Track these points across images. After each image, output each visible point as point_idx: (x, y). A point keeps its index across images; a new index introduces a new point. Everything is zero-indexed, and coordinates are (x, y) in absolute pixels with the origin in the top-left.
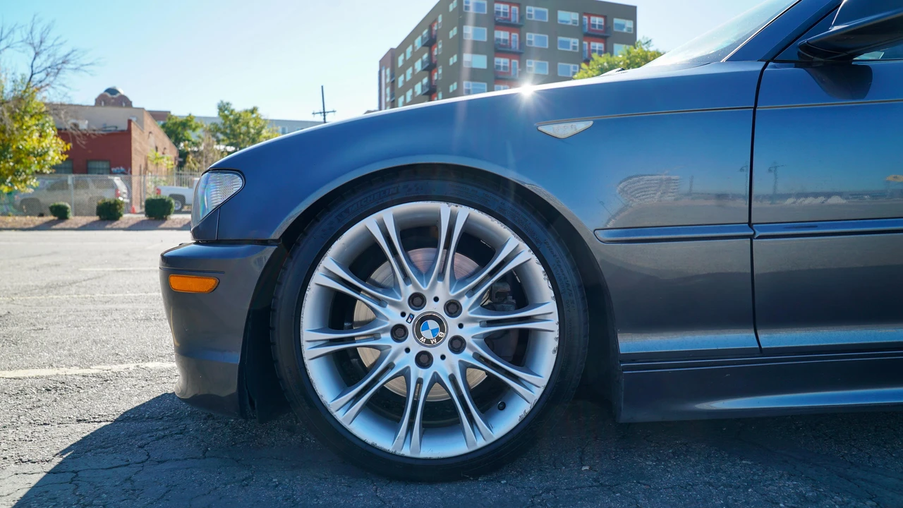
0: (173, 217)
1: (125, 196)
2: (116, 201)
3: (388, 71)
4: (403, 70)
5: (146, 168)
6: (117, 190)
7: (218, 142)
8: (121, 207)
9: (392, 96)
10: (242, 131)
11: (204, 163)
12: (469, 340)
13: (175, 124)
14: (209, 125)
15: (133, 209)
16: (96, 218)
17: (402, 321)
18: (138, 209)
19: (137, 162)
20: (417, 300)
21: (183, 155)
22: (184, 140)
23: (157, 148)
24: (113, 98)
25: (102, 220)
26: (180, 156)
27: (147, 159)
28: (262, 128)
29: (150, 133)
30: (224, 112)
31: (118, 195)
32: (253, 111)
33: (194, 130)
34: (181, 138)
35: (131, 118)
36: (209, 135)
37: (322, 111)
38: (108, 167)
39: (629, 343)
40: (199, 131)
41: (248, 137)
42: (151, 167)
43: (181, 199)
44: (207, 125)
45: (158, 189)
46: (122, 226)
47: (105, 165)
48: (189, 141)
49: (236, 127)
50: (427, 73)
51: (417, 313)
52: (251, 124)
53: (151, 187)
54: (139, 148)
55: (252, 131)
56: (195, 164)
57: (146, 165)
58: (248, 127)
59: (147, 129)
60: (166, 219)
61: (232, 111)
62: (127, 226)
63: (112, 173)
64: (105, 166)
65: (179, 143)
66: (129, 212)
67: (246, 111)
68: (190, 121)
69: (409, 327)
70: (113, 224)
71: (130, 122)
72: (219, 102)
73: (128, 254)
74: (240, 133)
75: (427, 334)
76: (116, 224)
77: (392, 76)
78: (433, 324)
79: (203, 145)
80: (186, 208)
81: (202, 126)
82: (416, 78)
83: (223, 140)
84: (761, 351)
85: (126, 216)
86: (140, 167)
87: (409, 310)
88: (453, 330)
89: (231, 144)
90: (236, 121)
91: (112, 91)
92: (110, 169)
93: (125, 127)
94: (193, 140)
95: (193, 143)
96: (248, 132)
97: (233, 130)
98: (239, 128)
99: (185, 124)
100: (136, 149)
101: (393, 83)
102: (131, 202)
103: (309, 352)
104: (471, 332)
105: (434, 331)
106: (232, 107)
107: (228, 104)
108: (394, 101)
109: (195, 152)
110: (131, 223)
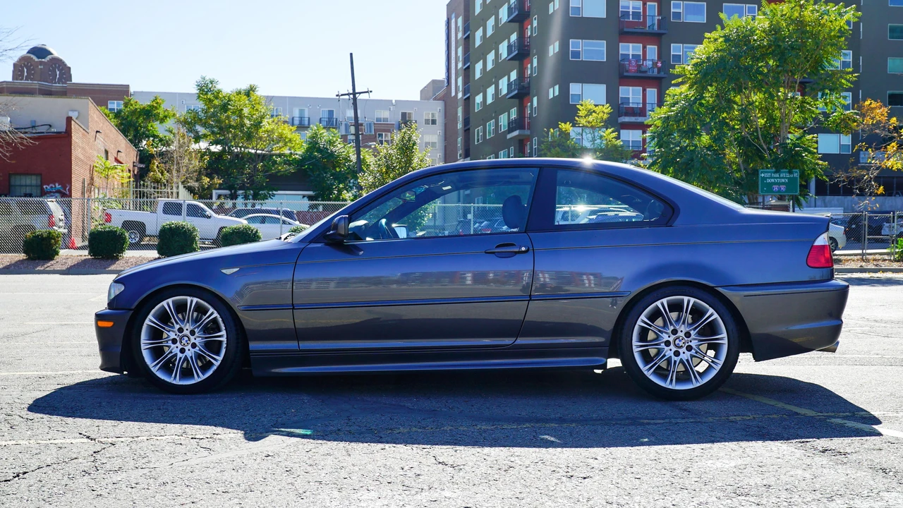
0: (129, 254)
1: (61, 224)
2: (50, 233)
3: (460, 20)
4: (482, 21)
5: (92, 184)
6: (51, 216)
7: (197, 139)
8: (56, 242)
9: (466, 60)
10: (232, 123)
11: (174, 173)
12: (198, 344)
13: (134, 112)
14: (184, 112)
15: (73, 243)
16: (22, 256)
17: (176, 337)
18: (79, 243)
19: (79, 174)
20: (181, 330)
21: (145, 158)
22: (148, 137)
23: (107, 152)
24: (41, 63)
25: (30, 259)
26: (141, 161)
27: (92, 169)
28: (262, 117)
29: (97, 132)
30: (206, 94)
31: (52, 224)
32: (249, 93)
33: (162, 121)
34: (144, 133)
35: (71, 114)
36: (183, 130)
37: (351, 92)
38: (39, 183)
39: (253, 345)
40: (170, 123)
41: (241, 131)
42: (97, 181)
43: (139, 227)
44: (182, 113)
45: (107, 214)
46: (58, 267)
47: (33, 180)
48: (155, 136)
49: (223, 117)
50: (516, 25)
51: (180, 334)
52: (246, 111)
53: (97, 209)
54: (81, 157)
55: (247, 122)
56: (162, 174)
57: (92, 179)
58: (241, 116)
59: (93, 127)
60: (117, 259)
61: (219, 92)
62: (64, 268)
63: (43, 193)
64: (34, 182)
65: (140, 141)
66: (67, 247)
67: (239, 93)
68: (156, 108)
69: (178, 339)
70: (46, 266)
71: (69, 120)
72: (199, 79)
73: (69, 308)
74: (230, 126)
75: (184, 342)
76: (50, 265)
77: (466, 29)
78: (186, 338)
79: (176, 143)
80: (146, 241)
81: (174, 115)
82: (501, 33)
83: (205, 136)
84: (301, 351)
85: (63, 252)
86: (83, 183)
87: (178, 333)
88: (193, 340)
89: (216, 142)
90: (224, 108)
91: (40, 52)
92: (41, 186)
93: (63, 129)
94: (161, 135)
95: (161, 140)
96: (243, 125)
97: (219, 121)
98: (228, 117)
99: (149, 113)
100: (77, 158)
101: (468, 40)
102: (70, 231)
103: (143, 347)
104: (198, 341)
105: (186, 341)
106: (219, 87)
107: (211, 82)
108: (468, 67)
109: (161, 154)
110: (70, 263)
